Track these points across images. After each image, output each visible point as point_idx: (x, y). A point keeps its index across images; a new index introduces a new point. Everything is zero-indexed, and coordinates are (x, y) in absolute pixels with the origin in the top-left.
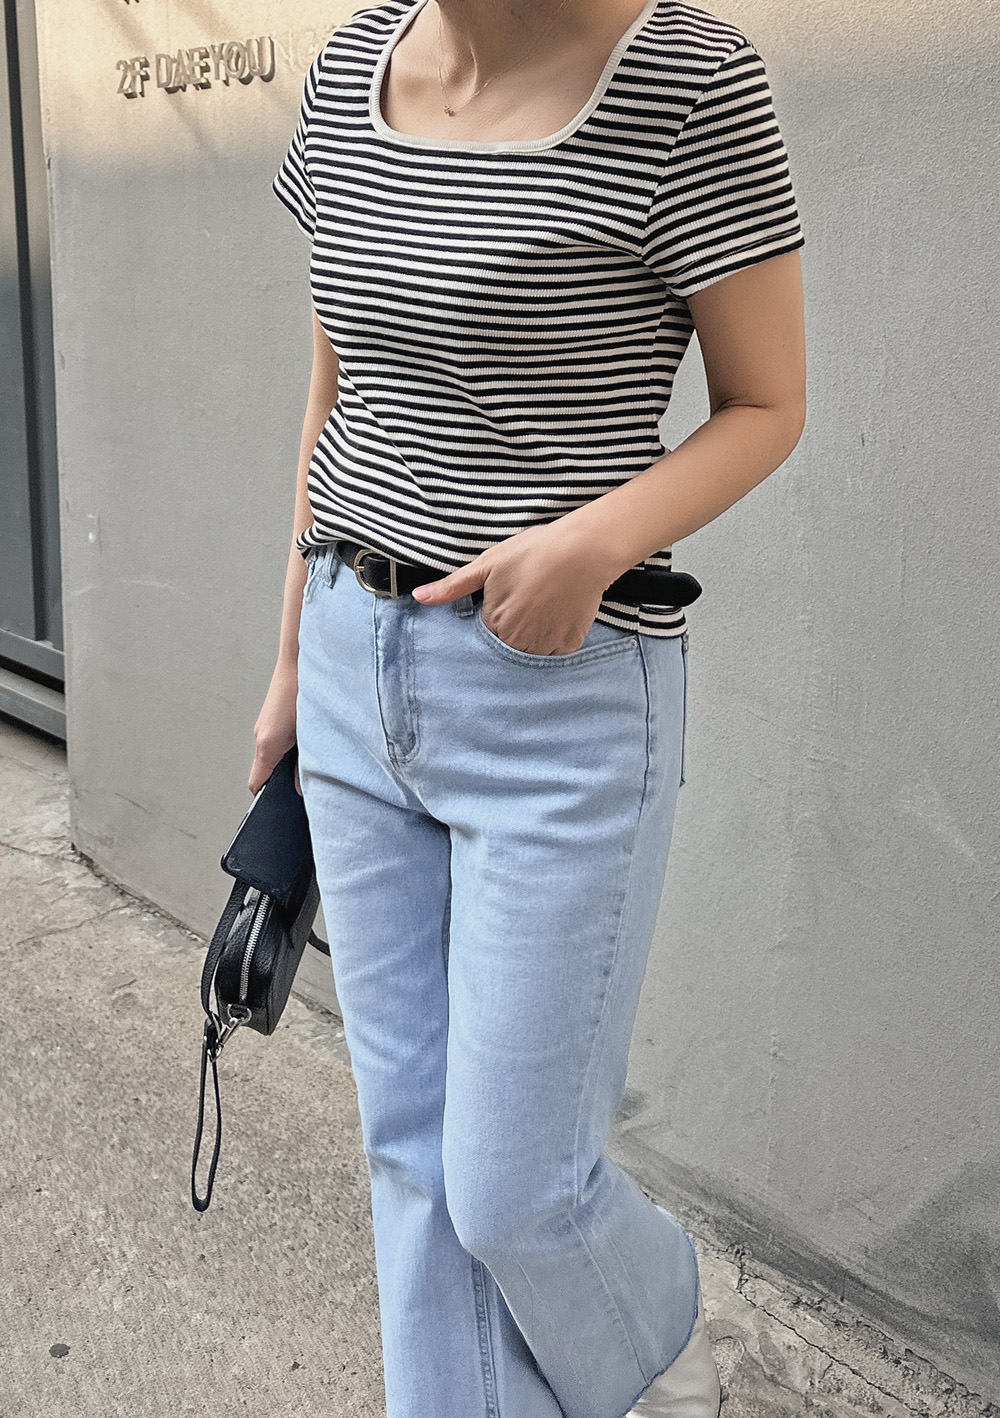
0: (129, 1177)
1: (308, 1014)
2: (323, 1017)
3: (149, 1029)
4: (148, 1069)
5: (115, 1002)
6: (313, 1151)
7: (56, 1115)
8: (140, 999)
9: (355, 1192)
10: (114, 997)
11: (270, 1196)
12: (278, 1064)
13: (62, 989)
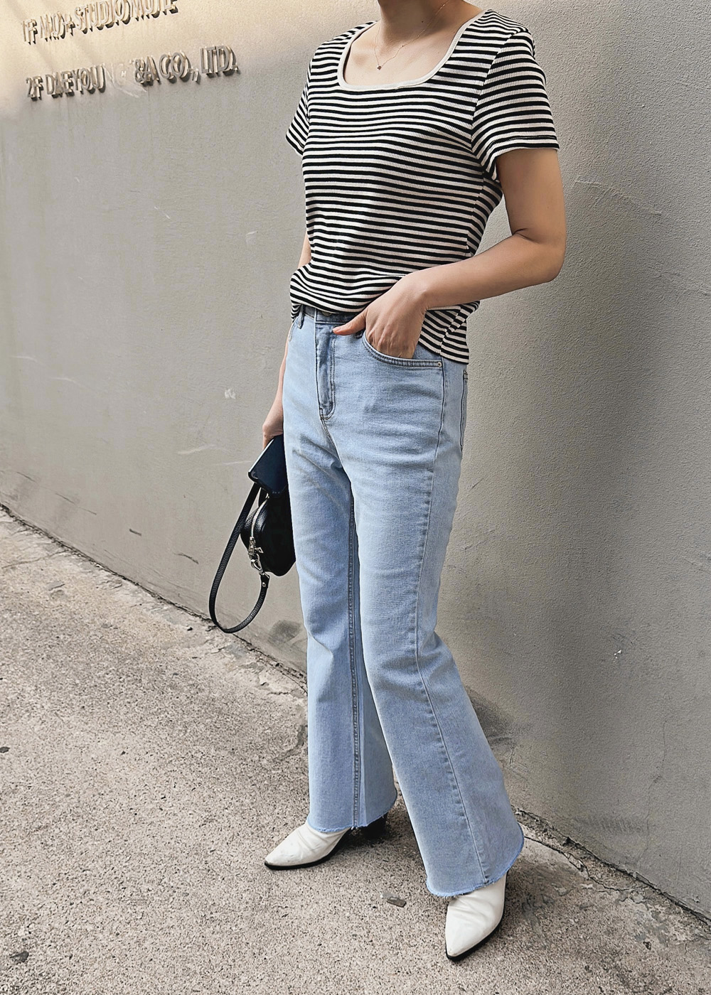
0: (49, 672)
1: (153, 598)
2: (158, 601)
3: (68, 605)
4: (66, 623)
5: (52, 594)
6: (146, 660)
7: (15, 645)
8: (66, 593)
9: (164, 678)
10: (52, 592)
11: (121, 680)
12: (133, 621)
13: (23, 588)
